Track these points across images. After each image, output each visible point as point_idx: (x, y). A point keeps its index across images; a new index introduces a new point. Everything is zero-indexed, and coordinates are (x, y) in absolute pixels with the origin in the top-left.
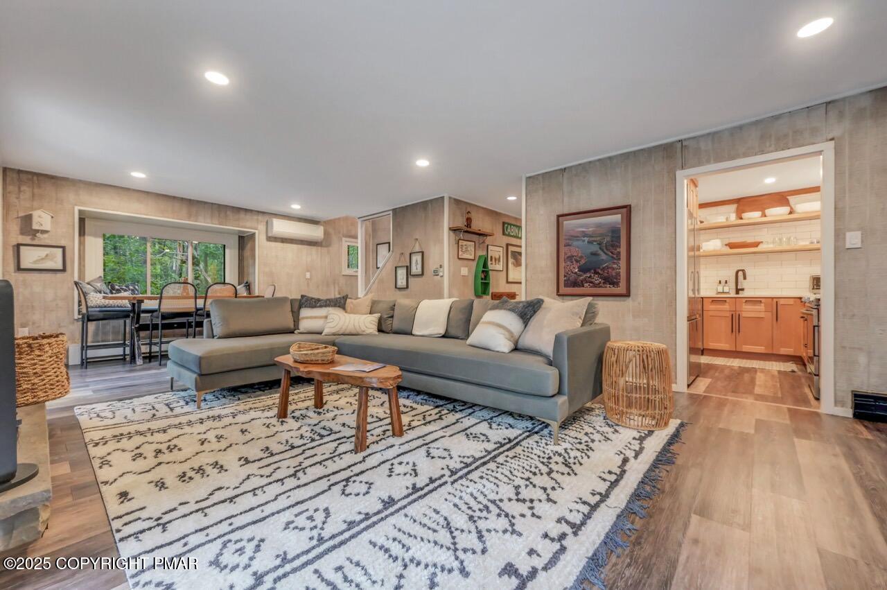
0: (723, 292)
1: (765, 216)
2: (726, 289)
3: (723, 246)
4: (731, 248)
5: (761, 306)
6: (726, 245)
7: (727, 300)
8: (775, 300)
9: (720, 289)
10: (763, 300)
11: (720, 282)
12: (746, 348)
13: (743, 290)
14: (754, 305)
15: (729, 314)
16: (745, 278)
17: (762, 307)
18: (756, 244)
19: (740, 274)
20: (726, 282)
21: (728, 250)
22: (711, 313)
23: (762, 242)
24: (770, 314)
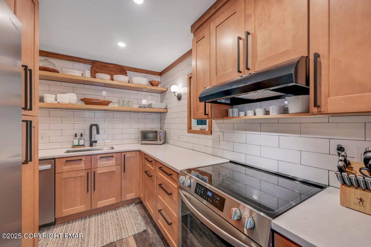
0: (79, 146)
1: (113, 80)
2: (82, 142)
3: (78, 101)
4: (86, 104)
5: (112, 160)
6: (82, 100)
7: (84, 158)
8: (123, 154)
9: (76, 142)
10: (114, 155)
11: (76, 135)
12: (101, 204)
13: (96, 142)
14: (107, 160)
15: (84, 174)
16: (98, 133)
17: (112, 162)
18: (107, 103)
19: (94, 128)
20: (82, 135)
21: (83, 105)
22: (65, 176)
23: (111, 102)
24: (119, 167)
